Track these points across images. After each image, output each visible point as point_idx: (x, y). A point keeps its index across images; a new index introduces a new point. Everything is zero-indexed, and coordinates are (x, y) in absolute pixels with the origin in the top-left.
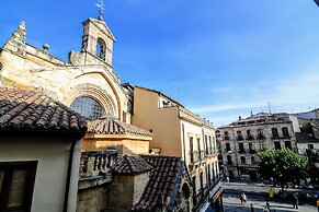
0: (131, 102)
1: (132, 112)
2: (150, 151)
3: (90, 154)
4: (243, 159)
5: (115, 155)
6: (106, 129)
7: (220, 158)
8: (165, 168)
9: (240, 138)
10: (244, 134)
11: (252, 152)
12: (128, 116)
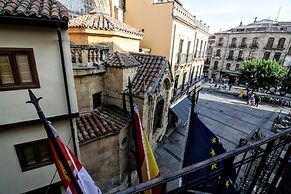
1: (124, 8)
2: (141, 50)
3: (83, 47)
4: (229, 65)
5: (107, 51)
6: (96, 25)
7: (207, 62)
8: (151, 65)
9: (233, 46)
10: (239, 42)
11: (240, 59)
12: (120, 12)
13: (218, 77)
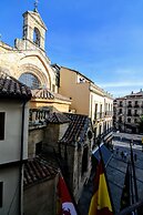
0: (58, 78)
1: (58, 85)
2: (70, 111)
4: (129, 120)
5: (48, 112)
6: (42, 96)
7: (114, 117)
8: (78, 121)
9: (130, 106)
10: (133, 104)
11: (136, 115)
12: (56, 87)
13: (123, 128)
